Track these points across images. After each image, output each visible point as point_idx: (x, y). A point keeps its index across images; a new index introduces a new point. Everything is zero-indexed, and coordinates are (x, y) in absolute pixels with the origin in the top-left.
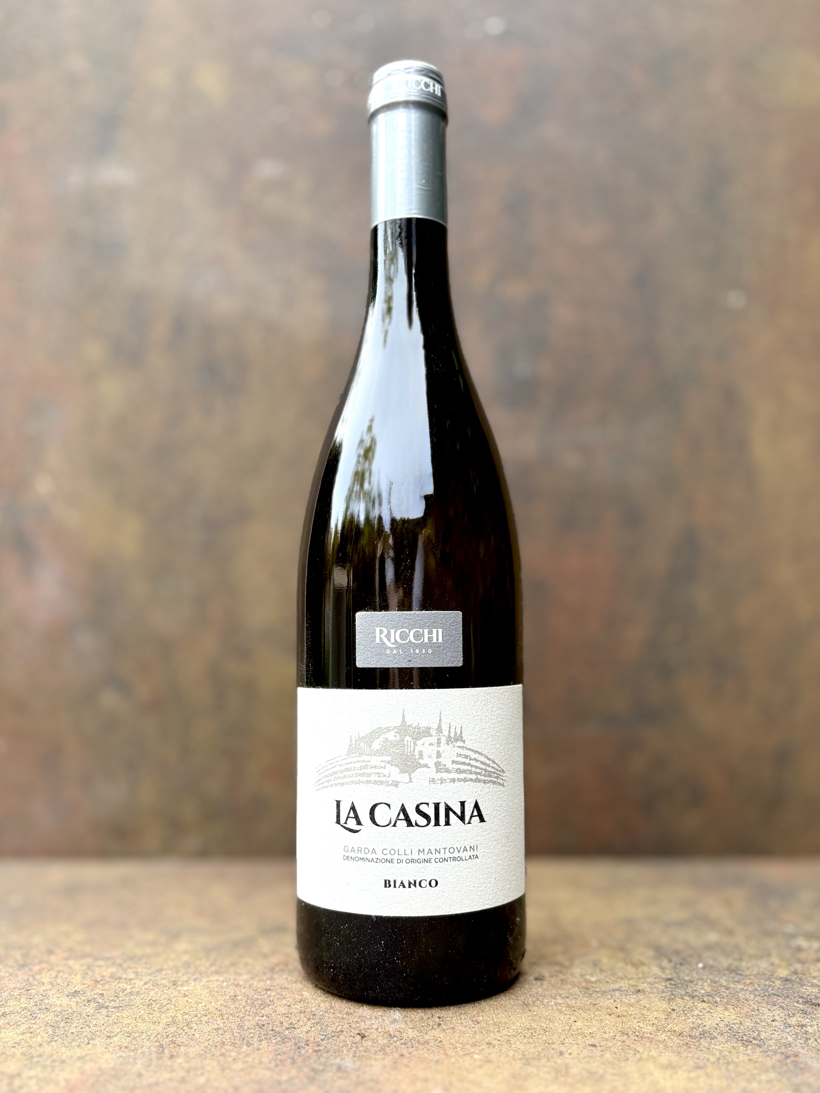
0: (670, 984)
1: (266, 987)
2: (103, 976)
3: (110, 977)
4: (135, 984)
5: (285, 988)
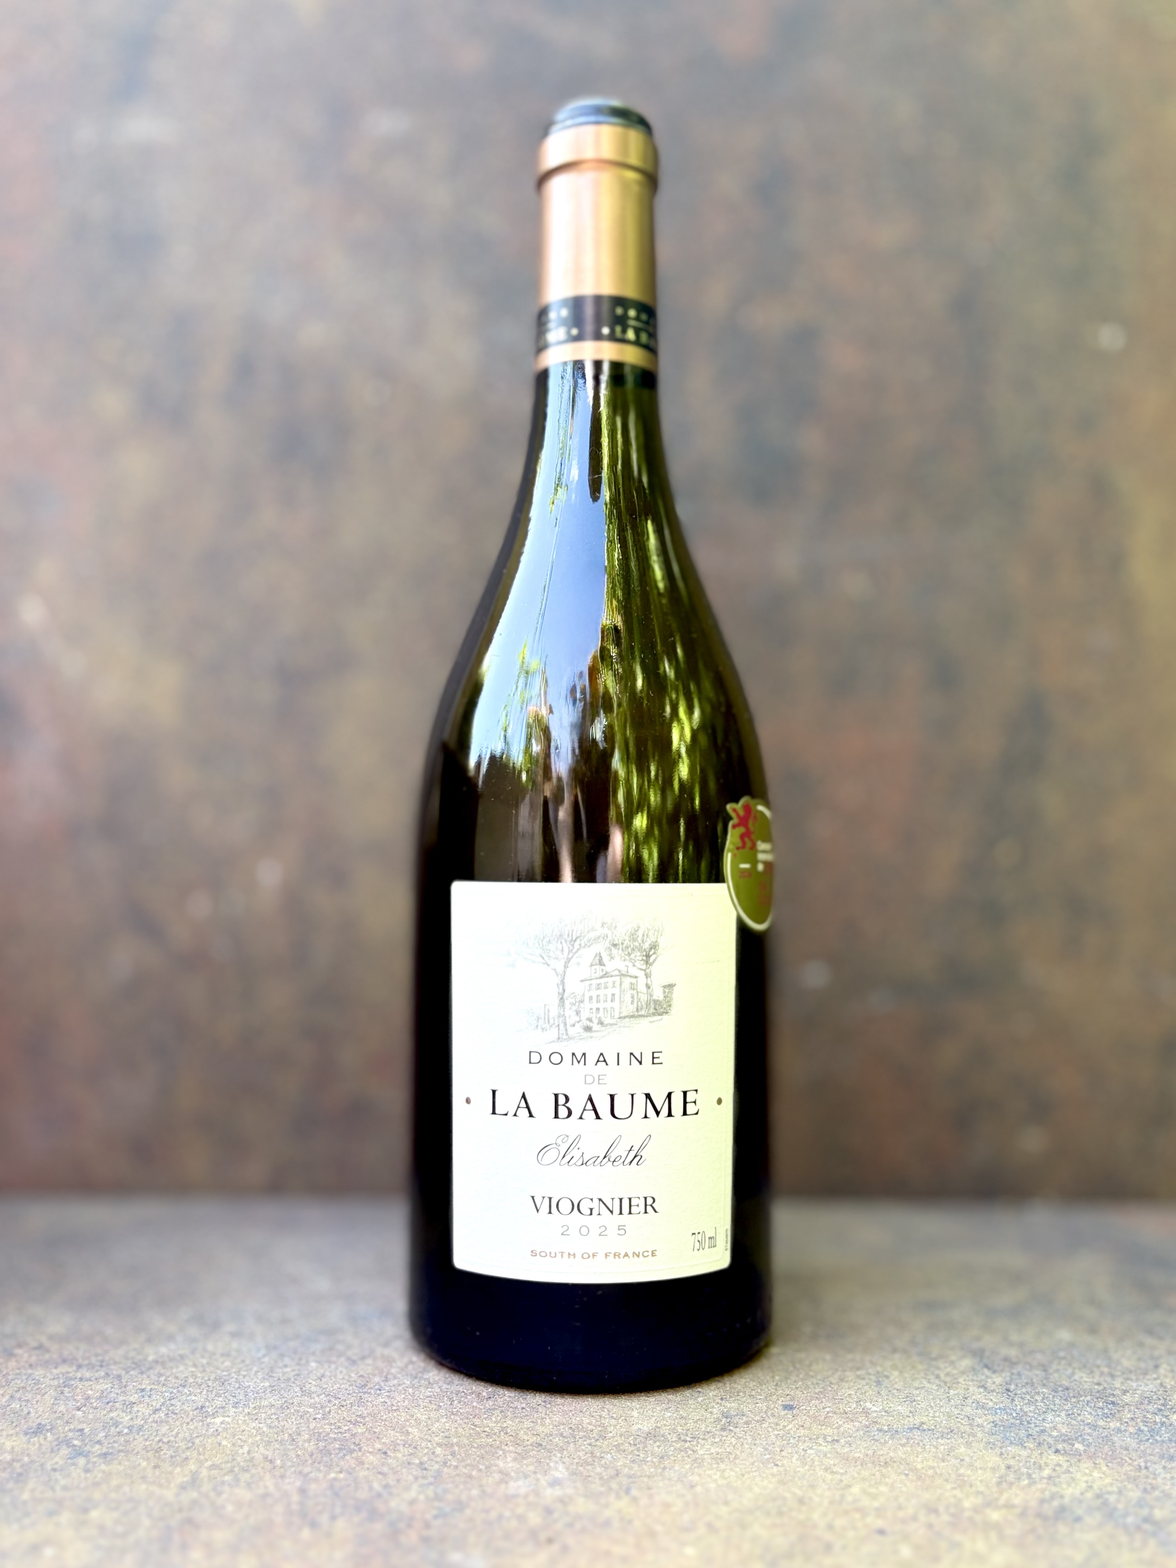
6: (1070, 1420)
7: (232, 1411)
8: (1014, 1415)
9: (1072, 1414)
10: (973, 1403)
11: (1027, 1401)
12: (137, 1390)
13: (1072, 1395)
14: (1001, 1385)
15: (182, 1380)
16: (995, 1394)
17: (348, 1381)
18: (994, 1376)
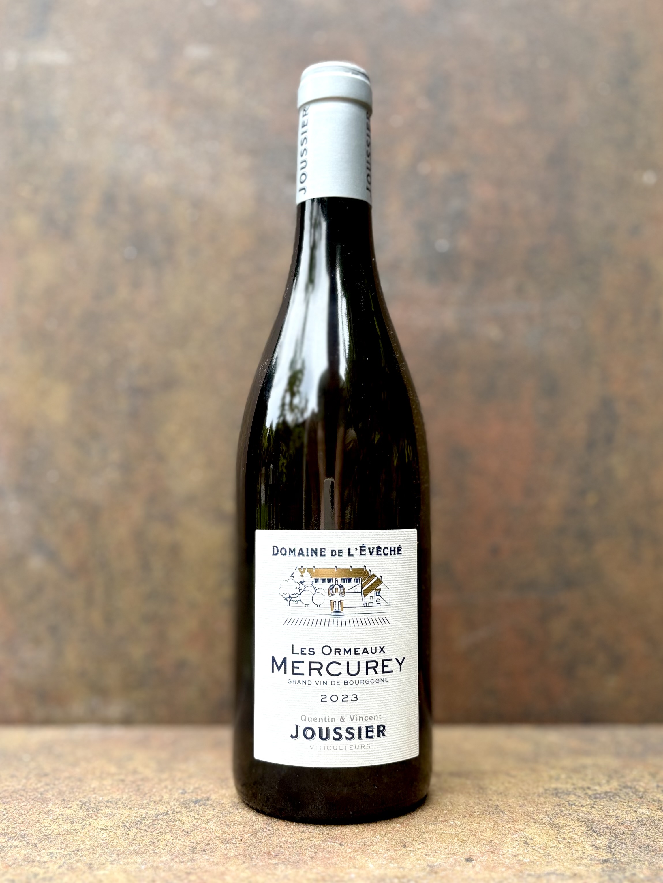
0: (607, 867)
1: (185, 871)
2: (16, 859)
3: (24, 860)
4: (48, 867)
5: (206, 871)
6: (651, 867)
7: (109, 866)
8: (615, 864)
9: (652, 863)
10: (588, 856)
11: (622, 855)
12: (48, 853)
13: (651, 850)
14: (605, 844)
15: (76, 846)
16: (602, 850)
17: (184, 846)
18: (600, 838)
